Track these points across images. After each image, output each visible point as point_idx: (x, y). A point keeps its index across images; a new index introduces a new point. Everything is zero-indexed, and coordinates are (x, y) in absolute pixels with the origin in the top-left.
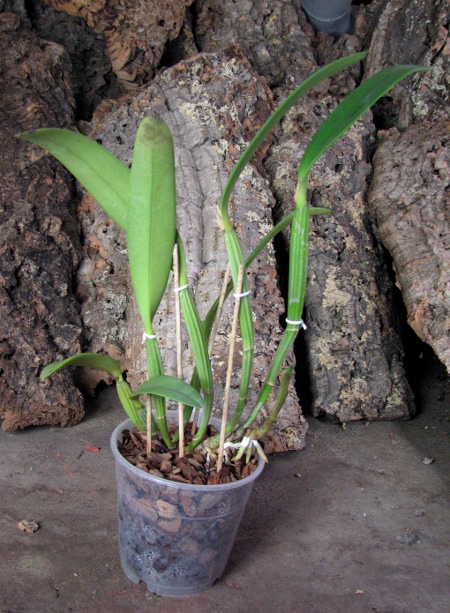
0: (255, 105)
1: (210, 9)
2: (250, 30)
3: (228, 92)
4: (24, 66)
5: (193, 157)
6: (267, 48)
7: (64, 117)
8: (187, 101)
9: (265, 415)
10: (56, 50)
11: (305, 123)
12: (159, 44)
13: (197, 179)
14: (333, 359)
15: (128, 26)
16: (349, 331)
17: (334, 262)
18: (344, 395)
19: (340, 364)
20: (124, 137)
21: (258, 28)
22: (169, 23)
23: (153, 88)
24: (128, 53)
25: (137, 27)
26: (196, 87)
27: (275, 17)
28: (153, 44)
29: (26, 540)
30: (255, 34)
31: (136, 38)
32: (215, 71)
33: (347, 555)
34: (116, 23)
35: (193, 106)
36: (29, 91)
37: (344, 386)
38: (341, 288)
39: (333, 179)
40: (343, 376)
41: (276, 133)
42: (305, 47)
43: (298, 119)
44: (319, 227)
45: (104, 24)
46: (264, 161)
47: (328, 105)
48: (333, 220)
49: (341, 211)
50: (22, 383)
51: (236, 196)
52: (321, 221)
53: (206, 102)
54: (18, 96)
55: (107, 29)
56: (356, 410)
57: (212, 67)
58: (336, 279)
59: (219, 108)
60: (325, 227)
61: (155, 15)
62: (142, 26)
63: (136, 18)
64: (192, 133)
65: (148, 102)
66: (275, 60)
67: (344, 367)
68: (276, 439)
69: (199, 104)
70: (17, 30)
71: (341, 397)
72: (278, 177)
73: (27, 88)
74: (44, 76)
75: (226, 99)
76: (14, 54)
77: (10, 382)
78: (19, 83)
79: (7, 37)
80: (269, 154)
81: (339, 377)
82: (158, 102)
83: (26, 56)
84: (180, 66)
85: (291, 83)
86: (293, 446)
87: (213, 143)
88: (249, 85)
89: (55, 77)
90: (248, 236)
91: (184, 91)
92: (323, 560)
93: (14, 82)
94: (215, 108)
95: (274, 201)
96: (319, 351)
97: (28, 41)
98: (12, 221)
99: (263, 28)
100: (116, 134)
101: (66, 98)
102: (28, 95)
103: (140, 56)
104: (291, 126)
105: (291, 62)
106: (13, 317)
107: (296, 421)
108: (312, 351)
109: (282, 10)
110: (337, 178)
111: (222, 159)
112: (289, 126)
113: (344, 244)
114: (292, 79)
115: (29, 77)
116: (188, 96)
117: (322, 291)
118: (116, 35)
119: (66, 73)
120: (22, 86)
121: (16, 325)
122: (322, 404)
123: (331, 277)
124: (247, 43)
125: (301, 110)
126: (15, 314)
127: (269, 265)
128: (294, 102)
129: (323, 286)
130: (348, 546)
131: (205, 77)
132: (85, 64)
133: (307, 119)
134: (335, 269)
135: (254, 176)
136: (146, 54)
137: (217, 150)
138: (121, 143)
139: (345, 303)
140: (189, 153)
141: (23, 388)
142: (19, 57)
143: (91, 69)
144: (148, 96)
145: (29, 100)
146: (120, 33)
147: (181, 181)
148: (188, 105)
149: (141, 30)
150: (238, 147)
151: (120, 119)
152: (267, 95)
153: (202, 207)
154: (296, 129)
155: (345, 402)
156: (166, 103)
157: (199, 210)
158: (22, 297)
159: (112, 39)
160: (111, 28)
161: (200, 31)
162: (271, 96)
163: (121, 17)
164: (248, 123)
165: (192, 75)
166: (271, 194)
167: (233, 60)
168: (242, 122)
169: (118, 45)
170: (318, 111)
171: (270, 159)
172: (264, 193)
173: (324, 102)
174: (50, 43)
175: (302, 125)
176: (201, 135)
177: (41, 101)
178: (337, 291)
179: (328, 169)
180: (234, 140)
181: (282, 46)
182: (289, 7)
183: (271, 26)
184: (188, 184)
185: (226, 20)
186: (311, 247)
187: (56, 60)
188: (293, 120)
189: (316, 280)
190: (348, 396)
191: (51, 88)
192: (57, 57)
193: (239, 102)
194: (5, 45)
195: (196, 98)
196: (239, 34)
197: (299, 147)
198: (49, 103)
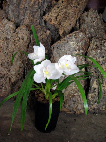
1: (82, 19)
2: (90, 24)
3: (80, 40)
4: (42, 37)
5: (71, 53)
6: (93, 29)
7: (48, 46)
14: (91, 98)
15: (63, 26)
16: (96, 93)
19: (92, 100)
21: (92, 24)
22: (72, 24)
23: (65, 38)
24: (62, 32)
27: (95, 22)
28: (68, 29)
31: (64, 29)
32: (78, 35)
34: (60, 26)
35: (72, 43)
36: (42, 42)
37: (92, 104)
38: (97, 84)
40: (93, 102)
43: (96, 45)
44: (95, 70)
45: (58, 26)
47: (104, 42)
53: (75, 42)
56: (94, 110)
61: (69, 23)
62: (66, 26)
63: (65, 24)
66: (95, 31)
67: (93, 101)
70: (41, 29)
73: (42, 41)
74: (45, 38)
75: (79, 42)
78: (40, 40)
79: (39, 30)
81: (92, 102)
82: (66, 42)
83: (42, 34)
84: (71, 34)
88: (84, 38)
89: (48, 38)
91: (71, 39)
93: (39, 40)
96: (89, 96)
97: (43, 31)
99: (93, 24)
101: (49, 42)
103: (65, 32)
104: (94, 47)
105: (98, 32)
108: (88, 96)
109: (97, 20)
110: (102, 59)
114: (98, 36)
115: (42, 39)
116: (72, 41)
117: (93, 84)
118: (60, 28)
119: (50, 37)
123: (95, 81)
124: (89, 27)
125: (97, 43)
128: (96, 41)
129: (93, 83)
131: (76, 37)
133: (98, 45)
136: (67, 32)
137: (76, 52)
139: (97, 87)
144: (64, 40)
146: (61, 28)
149: (65, 27)
154: (95, 48)
155: (92, 108)
159: (59, 29)
163: (61, 25)
164: (83, 46)
165: (73, 36)
167: (82, 33)
174: (47, 30)
175: (97, 47)
176: (73, 49)
179: (100, 57)
180: (79, 51)
181: (97, 28)
182: (99, 20)
183: (94, 24)
185: (85, 22)
186: (92, 74)
187: (48, 34)
188: (95, 45)
189: (92, 81)
190: (93, 106)
191: (47, 40)
192: (48, 33)
193: (82, 42)
194: (38, 32)
195: (73, 41)
196: (88, 25)
197: (95, 52)
198: (46, 44)
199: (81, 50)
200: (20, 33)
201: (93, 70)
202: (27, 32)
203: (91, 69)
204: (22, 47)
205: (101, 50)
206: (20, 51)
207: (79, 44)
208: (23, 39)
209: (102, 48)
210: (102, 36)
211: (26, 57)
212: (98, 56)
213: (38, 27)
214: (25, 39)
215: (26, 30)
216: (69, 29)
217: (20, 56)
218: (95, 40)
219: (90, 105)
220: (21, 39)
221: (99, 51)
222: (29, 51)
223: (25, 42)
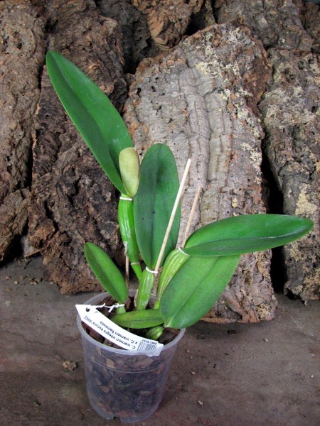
0: (253, 62)
2: (253, 4)
3: (232, 54)
4: (88, 37)
5: (205, 101)
6: (266, 17)
7: (115, 72)
8: (202, 61)
9: (245, 294)
10: (111, 24)
11: (290, 76)
12: (185, 17)
13: (207, 118)
14: (300, 253)
15: (163, 5)
16: (314, 233)
17: (306, 181)
18: (307, 280)
19: (305, 258)
20: (156, 87)
21: (260, 2)
23: (178, 51)
24: (162, 25)
25: (169, 6)
26: (209, 50)
28: (180, 17)
29: (67, 375)
30: (257, 7)
31: (168, 13)
32: (223, 38)
33: (295, 408)
34: (154, 3)
35: (206, 64)
36: (91, 55)
37: (308, 274)
38: (310, 201)
39: (309, 117)
40: (308, 267)
41: (268, 83)
42: (295, 15)
43: (286, 72)
44: (297, 154)
45: (145, 4)
46: (258, 103)
47: (310, 61)
48: (307, 149)
49: (314, 143)
50: (75, 263)
51: (235, 131)
52: (298, 150)
53: (215, 61)
54: (83, 58)
55: (147, 8)
56: (315, 292)
57: (221, 35)
58: (307, 194)
59: (225, 66)
60: (301, 154)
62: (172, 4)
64: (205, 84)
65: (173, 62)
66: (271, 26)
67: (309, 260)
68: (252, 313)
69: (210, 63)
70: (84, 11)
71: (304, 282)
72: (268, 116)
73: (90, 52)
74: (102, 43)
75: (230, 59)
76: (81, 28)
77: (67, 262)
78: (84, 49)
79: (77, 17)
80: (263, 98)
81: (304, 268)
82: (180, 61)
83: (90, 29)
84: (197, 35)
85: (282, 44)
86: (264, 318)
87: (219, 92)
88: (249, 47)
89: (110, 43)
90: (242, 161)
91: (200, 54)
92: (275, 410)
93: (81, 48)
94: (222, 65)
95: (263, 135)
96: (290, 247)
97: (91, 19)
98: (74, 148)
99: (263, 2)
100: (150, 84)
101: (117, 57)
102: (90, 57)
103: (171, 26)
104: (280, 77)
105: (283, 28)
106: (72, 216)
107: (268, 300)
108: (285, 247)
110: (313, 117)
111: (226, 103)
112: (278, 77)
113: (315, 167)
114: (284, 41)
115: (91, 44)
116: (202, 57)
117: (296, 202)
118: (154, 12)
119: (118, 40)
120: (86, 51)
121: (73, 221)
122: (290, 286)
123: (303, 192)
124: (250, 14)
125: (288, 65)
126: (73, 214)
127: (256, 184)
128: (282, 59)
129: (296, 199)
130: (295, 400)
131: (216, 42)
132: (133, 31)
133: (292, 72)
134: (306, 186)
135: (249, 116)
136: (175, 25)
137: (222, 97)
138: (154, 91)
139: (312, 212)
140: (202, 98)
141: (76, 266)
142: (85, 30)
143: (138, 35)
144: (174, 57)
145: (90, 61)
146: (157, 10)
147: (195, 120)
148: (202, 63)
149: (171, 8)
150: (238, 95)
151: (153, 74)
152: (262, 54)
153: (209, 139)
154: (284, 80)
156: (187, 62)
157: (207, 141)
158: (79, 202)
159: (151, 15)
160: (150, 7)
161: (217, 6)
162: (265, 55)
164: (246, 76)
165: (206, 41)
166: (261, 129)
167: (238, 29)
168: (242, 76)
169: (154, 19)
170: (301, 66)
171: (263, 102)
172: (256, 129)
173: (306, 59)
174: (107, 19)
175: (288, 76)
176: (211, 86)
177: (99, 61)
178: (307, 203)
179: (306, 111)
180: (235, 90)
181: (277, 16)
183: (269, 1)
184: (200, 123)
186: (289, 169)
187: (111, 31)
188: (282, 73)
189: (291, 194)
190: (310, 281)
191: (107, 51)
192: (112, 29)
193: (241, 61)
194: (75, 22)
195: (208, 58)
196: (245, 8)
197: (285, 93)
198: (104, 63)
199: (241, 90)
200: (9, 21)
201: (288, 154)
202: (34, 19)
203: (283, 152)
204: (16, 73)
205: (305, 87)
206: (12, 86)
207: (230, 65)
208: (20, 46)
209: (306, 81)
210: (298, 41)
211: (32, 109)
212: (297, 105)
213: (73, 7)
214: (26, 43)
215: (31, 15)
216: (184, 17)
217: (10, 105)
218: (279, 55)
219: (301, 279)
220: (12, 44)
221: (299, 89)
222: (42, 89)
223: (29, 55)
